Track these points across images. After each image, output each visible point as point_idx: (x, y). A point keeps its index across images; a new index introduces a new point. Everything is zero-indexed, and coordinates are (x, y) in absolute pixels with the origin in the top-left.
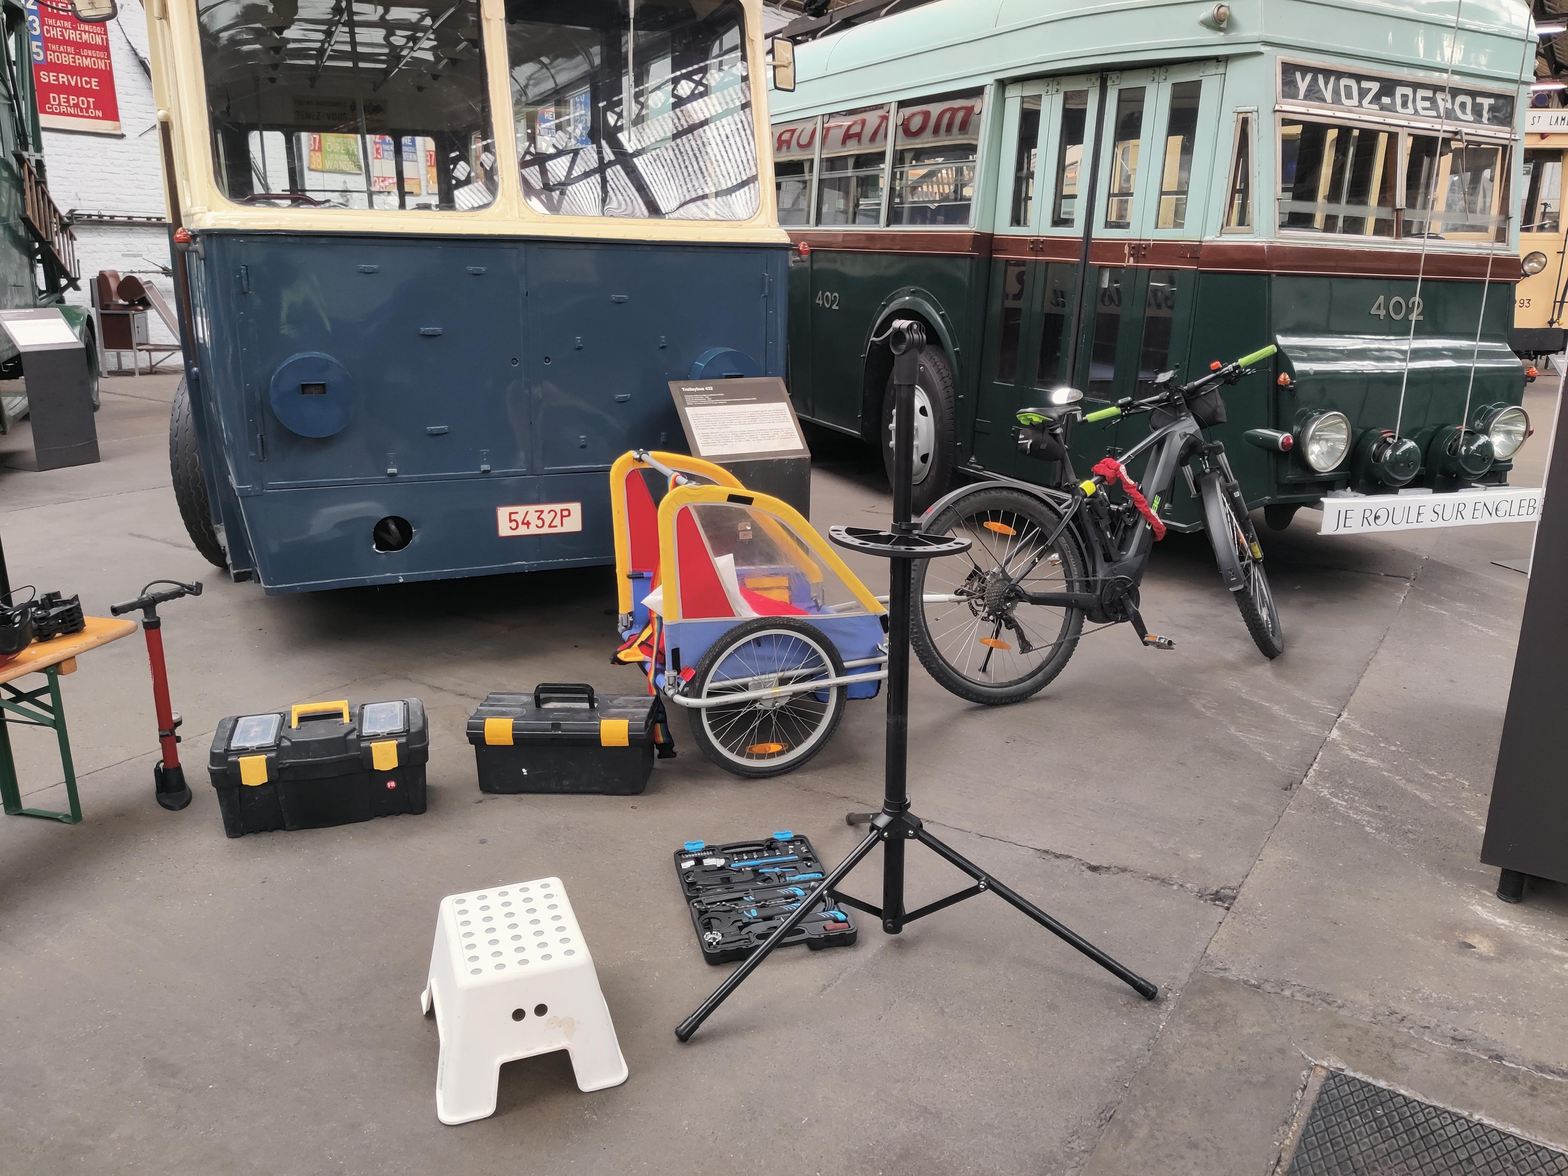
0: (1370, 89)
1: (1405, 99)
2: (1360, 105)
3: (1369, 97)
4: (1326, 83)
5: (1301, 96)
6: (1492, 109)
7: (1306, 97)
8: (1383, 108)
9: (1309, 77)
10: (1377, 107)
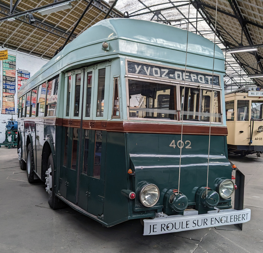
0: (165, 72)
1: (179, 75)
2: (161, 76)
3: (165, 74)
4: (147, 69)
5: (137, 72)
6: (211, 80)
7: (138, 73)
8: (170, 78)
9: (140, 67)
10: (168, 77)
